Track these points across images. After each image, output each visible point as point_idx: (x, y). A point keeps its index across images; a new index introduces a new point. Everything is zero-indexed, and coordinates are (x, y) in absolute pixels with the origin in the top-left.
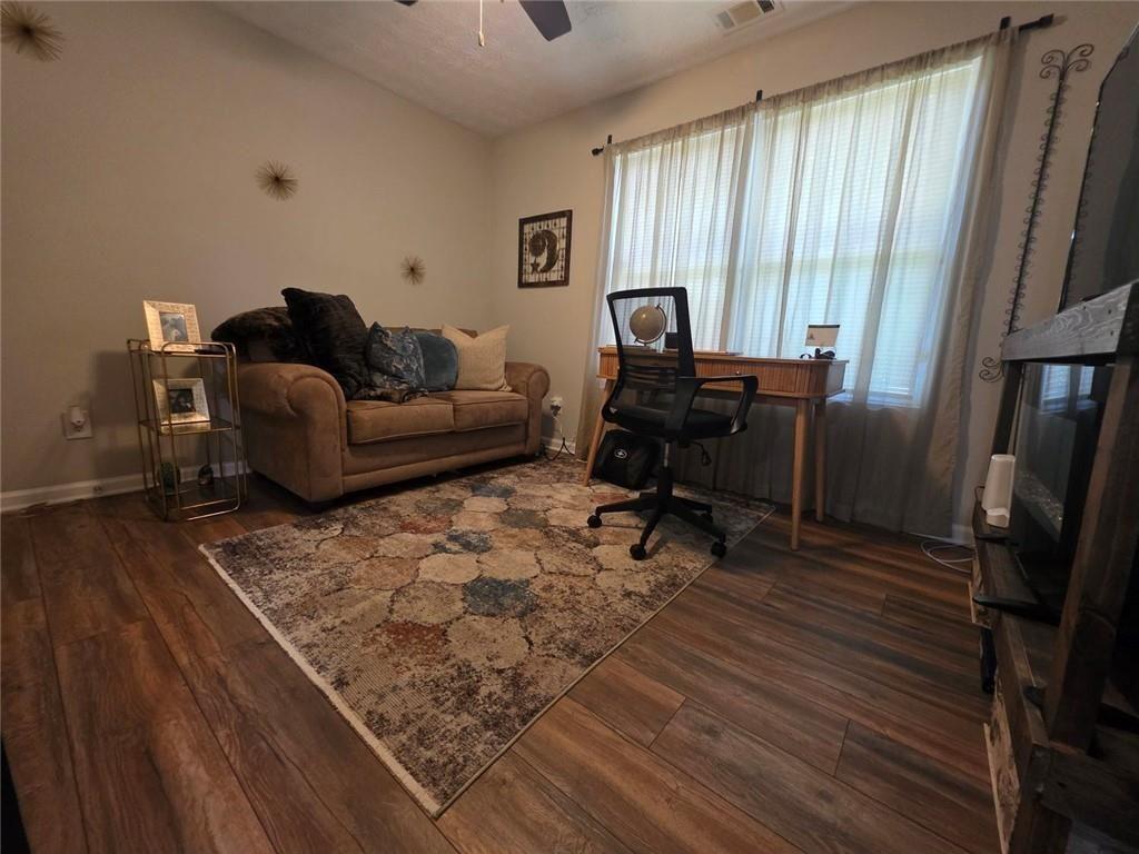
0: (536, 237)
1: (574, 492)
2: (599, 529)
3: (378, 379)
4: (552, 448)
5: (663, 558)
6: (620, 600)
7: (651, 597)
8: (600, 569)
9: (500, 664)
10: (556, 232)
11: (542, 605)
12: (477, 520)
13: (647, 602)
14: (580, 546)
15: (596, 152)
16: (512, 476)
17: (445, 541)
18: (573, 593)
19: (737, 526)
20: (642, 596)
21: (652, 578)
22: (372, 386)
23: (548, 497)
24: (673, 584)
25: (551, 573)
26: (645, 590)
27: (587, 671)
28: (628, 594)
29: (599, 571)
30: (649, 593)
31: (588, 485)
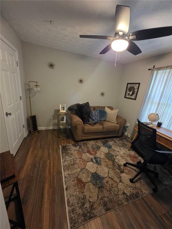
0: (130, 88)
1: (125, 152)
2: (125, 167)
3: (90, 120)
4: (125, 134)
5: (138, 185)
6: (121, 194)
7: (129, 197)
8: (121, 182)
9: (91, 200)
10: (135, 87)
11: (104, 187)
12: (101, 154)
13: (127, 199)
14: (119, 171)
15: (149, 70)
16: (113, 142)
17: (93, 158)
18: (112, 186)
19: (166, 182)
20: (127, 196)
21: (132, 191)
22: (89, 121)
23: (118, 152)
24: (137, 196)
25: (109, 177)
26: (128, 194)
27: (106, 212)
28: (124, 193)
29: (120, 182)
30: (129, 196)
31: (129, 150)
